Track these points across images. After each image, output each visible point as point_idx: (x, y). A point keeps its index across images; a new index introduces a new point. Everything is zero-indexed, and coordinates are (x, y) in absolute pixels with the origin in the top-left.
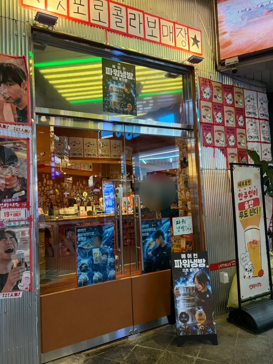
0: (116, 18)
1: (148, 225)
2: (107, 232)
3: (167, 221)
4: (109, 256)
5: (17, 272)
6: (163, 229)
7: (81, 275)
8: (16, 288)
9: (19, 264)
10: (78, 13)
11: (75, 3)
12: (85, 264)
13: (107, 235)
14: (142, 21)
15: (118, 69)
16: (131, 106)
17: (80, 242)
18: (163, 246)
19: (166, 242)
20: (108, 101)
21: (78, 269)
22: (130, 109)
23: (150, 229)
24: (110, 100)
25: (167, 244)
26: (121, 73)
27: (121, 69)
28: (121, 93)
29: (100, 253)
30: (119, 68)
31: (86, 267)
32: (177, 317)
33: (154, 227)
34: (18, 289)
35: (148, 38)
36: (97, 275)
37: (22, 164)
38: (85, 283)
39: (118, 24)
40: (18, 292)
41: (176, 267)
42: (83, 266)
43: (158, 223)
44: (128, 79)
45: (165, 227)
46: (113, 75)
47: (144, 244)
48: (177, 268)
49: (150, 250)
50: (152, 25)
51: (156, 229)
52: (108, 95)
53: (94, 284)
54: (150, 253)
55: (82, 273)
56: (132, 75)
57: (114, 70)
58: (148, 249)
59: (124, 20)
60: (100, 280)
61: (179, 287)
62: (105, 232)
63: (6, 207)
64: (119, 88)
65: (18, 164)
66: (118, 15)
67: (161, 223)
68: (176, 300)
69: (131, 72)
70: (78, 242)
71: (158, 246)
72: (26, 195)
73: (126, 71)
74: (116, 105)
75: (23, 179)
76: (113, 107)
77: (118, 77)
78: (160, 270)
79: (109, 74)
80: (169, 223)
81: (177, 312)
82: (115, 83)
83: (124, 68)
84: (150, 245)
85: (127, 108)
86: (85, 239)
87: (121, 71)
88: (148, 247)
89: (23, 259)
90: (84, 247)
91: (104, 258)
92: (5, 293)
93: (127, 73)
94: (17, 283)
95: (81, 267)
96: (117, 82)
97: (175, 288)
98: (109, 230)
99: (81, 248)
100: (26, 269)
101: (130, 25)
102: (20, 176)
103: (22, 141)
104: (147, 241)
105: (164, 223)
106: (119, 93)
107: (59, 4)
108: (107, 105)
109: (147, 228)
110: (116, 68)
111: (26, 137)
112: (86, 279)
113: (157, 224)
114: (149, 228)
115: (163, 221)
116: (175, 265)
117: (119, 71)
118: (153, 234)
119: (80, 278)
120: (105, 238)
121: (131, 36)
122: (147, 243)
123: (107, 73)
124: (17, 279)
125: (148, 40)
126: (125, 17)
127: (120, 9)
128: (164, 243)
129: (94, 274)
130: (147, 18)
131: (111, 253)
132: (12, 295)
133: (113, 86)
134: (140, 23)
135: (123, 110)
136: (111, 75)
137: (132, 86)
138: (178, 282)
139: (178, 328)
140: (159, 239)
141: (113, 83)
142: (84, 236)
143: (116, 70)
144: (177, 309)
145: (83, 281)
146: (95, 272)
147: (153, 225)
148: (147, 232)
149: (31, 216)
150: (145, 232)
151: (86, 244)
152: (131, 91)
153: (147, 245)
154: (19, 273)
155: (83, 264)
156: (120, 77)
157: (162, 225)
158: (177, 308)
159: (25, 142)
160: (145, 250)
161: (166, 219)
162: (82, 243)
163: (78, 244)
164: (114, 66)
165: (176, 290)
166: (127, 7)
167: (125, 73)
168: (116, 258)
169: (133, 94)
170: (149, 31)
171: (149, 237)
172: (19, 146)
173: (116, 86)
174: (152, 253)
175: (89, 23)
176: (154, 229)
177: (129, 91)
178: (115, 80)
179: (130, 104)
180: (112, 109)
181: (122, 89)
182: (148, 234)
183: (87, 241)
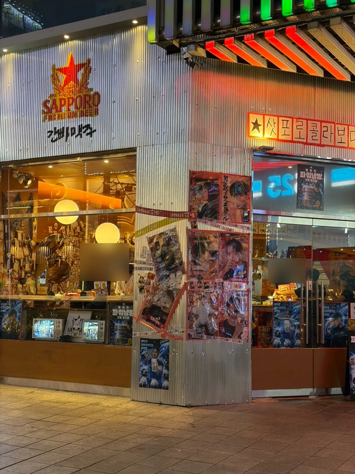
0: (312, 133)
1: (329, 307)
2: (295, 309)
3: (345, 305)
4: (296, 328)
5: (240, 327)
6: (341, 312)
7: (276, 340)
8: (240, 337)
9: (242, 321)
10: (285, 135)
11: (283, 128)
12: (279, 331)
13: (295, 311)
14: (333, 132)
15: (310, 172)
16: (319, 203)
17: (276, 313)
18: (341, 327)
19: (344, 324)
20: (301, 200)
21: (274, 334)
22: (318, 205)
23: (330, 311)
24: (302, 199)
25: (344, 326)
26: (312, 175)
27: (313, 172)
28: (311, 192)
29: (289, 325)
30: (311, 170)
31: (280, 334)
32: (352, 380)
33: (334, 309)
34: (241, 338)
35: (337, 144)
36: (287, 341)
37: (245, 251)
38: (279, 346)
39: (314, 138)
40: (240, 340)
41: (352, 341)
42: (277, 333)
43: (338, 306)
44: (317, 180)
45: (344, 310)
46: (306, 177)
47: (325, 323)
48: (353, 343)
49: (329, 329)
50: (341, 133)
51: (335, 311)
52: (301, 195)
53: (284, 348)
54: (329, 331)
55: (277, 338)
56: (321, 175)
57: (307, 173)
58: (328, 327)
59: (318, 133)
60: (289, 346)
61: (354, 358)
62: (294, 308)
63: (235, 281)
64: (310, 188)
65: (243, 252)
66: (314, 131)
67: (340, 307)
68: (351, 368)
69: (320, 173)
70: (274, 313)
71: (336, 326)
72: (246, 273)
73: (317, 172)
74: (307, 203)
75: (245, 262)
76: (305, 205)
77: (310, 179)
78: (337, 347)
79: (303, 177)
80: (347, 307)
81: (351, 377)
82: (307, 184)
83: (315, 170)
84: (329, 324)
85: (316, 204)
86: (279, 311)
87: (312, 173)
88: (328, 326)
89: (244, 318)
90: (279, 318)
91: (292, 328)
92: (234, 339)
93: (318, 174)
94: (240, 334)
95: (276, 333)
96: (309, 183)
97: (351, 358)
98: (297, 307)
99: (276, 318)
100: (245, 325)
101: (323, 136)
102: (244, 260)
103: (245, 235)
104: (327, 320)
105: (343, 307)
106: (310, 192)
107: (272, 130)
108: (300, 203)
109: (328, 309)
110: (309, 171)
111: (248, 233)
112: (279, 343)
113: (336, 306)
114: (329, 309)
115: (342, 305)
116: (351, 340)
117: (310, 173)
118: (333, 315)
119: (275, 341)
120: (294, 313)
121: (323, 146)
122: (328, 322)
123: (301, 176)
124: (240, 332)
125: (337, 147)
126: (319, 131)
127: (315, 125)
128: (342, 324)
129: (284, 341)
130: (338, 127)
131: (298, 326)
132: (237, 342)
133: (305, 187)
134: (331, 133)
135: (312, 206)
136: (305, 177)
137: (321, 185)
138: (353, 354)
139: (352, 388)
140: (337, 320)
141: (305, 184)
142: (278, 309)
143: (309, 173)
144: (351, 375)
145: (277, 344)
146: (285, 339)
147: (333, 308)
148: (327, 313)
149: (249, 289)
150: (326, 313)
151: (279, 315)
152: (320, 190)
153: (327, 324)
154: (241, 327)
155: (277, 331)
156: (311, 179)
157: (341, 308)
158: (352, 373)
159: (247, 236)
160: (325, 328)
161: (345, 304)
162: (277, 315)
163: (274, 315)
164: (307, 170)
165: (352, 359)
166: (321, 122)
167: (315, 174)
168: (302, 331)
169: (321, 192)
170: (338, 139)
171: (329, 317)
172: (244, 239)
173: (308, 187)
174: (331, 331)
175: (292, 141)
176: (334, 311)
177: (318, 190)
178: (307, 182)
179: (318, 201)
180: (303, 206)
181: (312, 189)
182: (328, 315)
183: (281, 313)
